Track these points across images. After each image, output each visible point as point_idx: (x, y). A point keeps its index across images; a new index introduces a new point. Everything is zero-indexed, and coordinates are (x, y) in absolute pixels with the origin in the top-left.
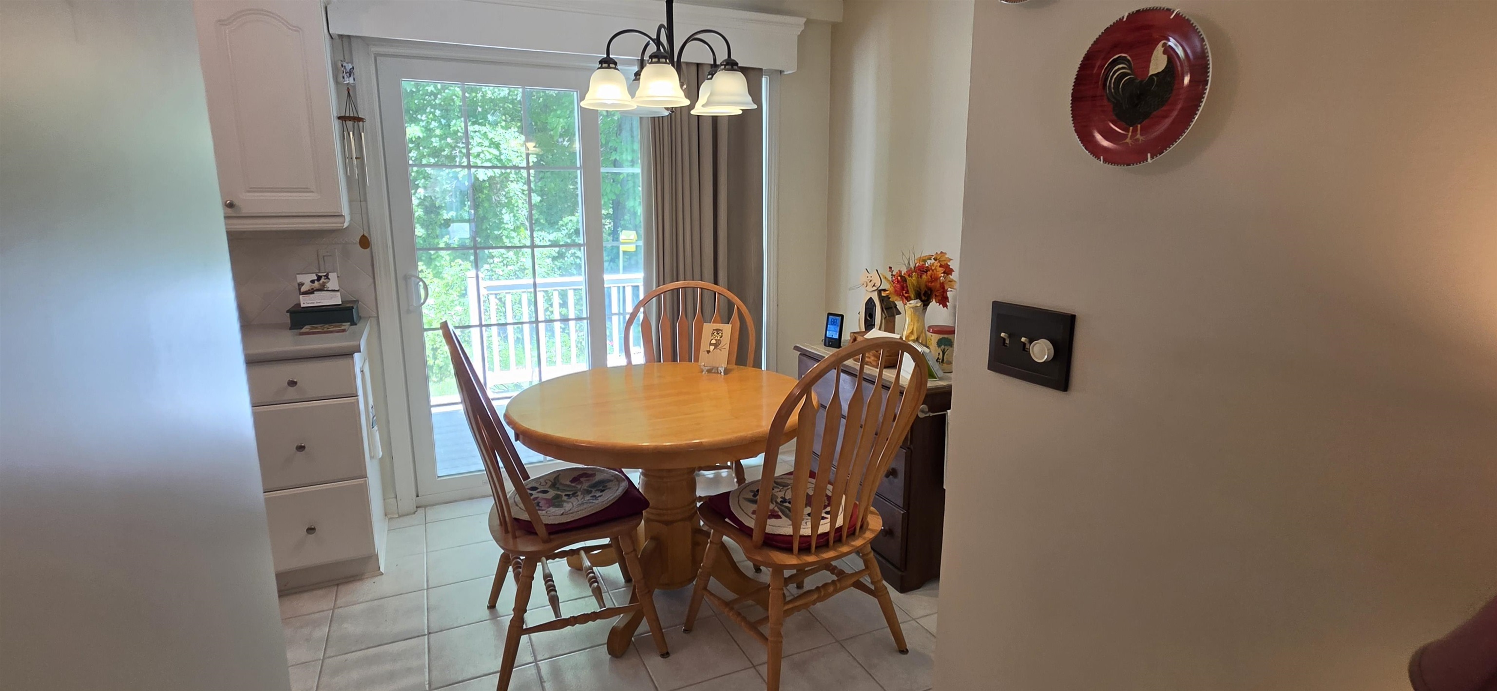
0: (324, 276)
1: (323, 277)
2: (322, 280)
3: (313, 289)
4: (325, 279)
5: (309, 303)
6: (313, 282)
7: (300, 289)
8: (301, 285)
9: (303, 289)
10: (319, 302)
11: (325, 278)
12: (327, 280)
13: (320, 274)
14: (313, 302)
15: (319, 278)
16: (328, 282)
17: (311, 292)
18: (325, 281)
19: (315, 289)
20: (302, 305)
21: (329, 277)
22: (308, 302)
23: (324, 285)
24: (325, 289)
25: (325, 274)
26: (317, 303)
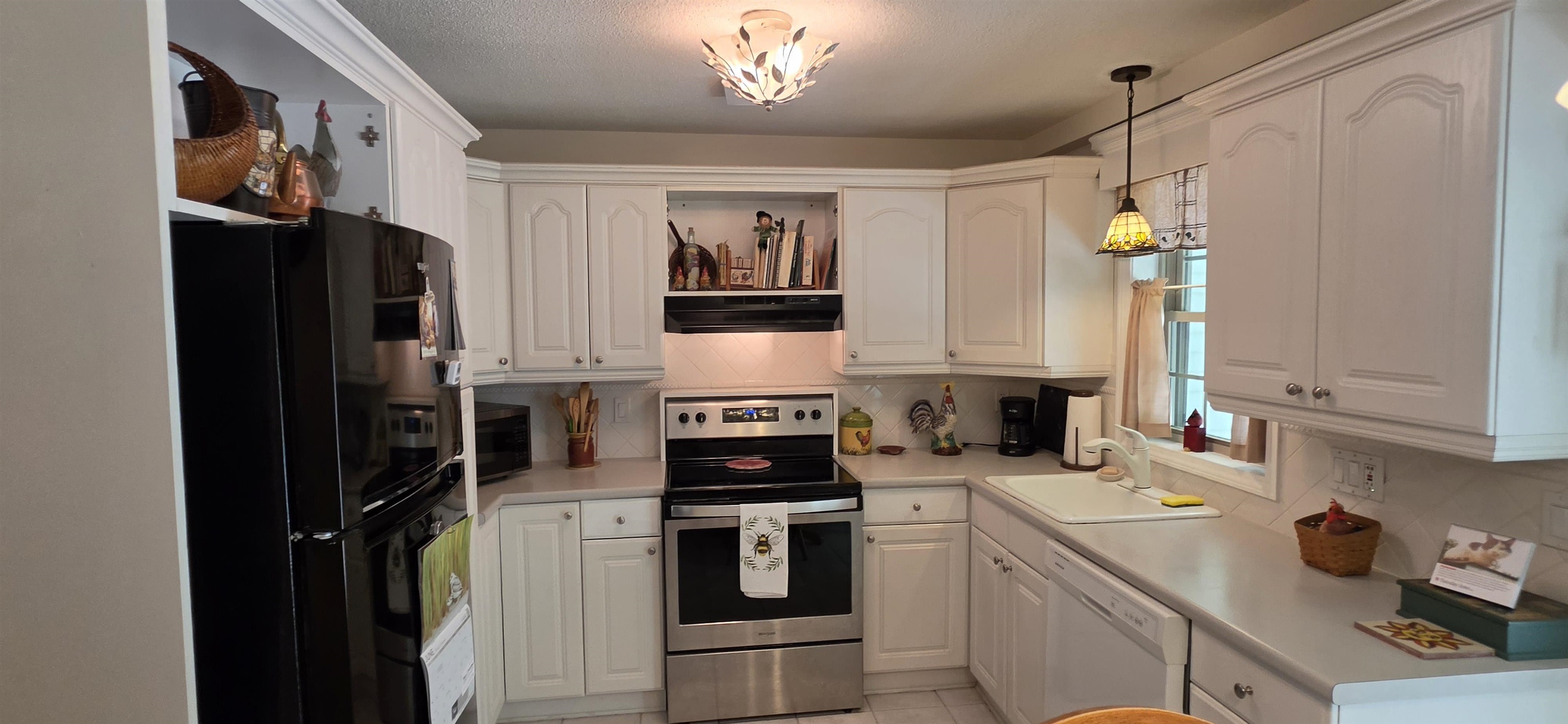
0: (1503, 542)
1: (1499, 545)
2: (1495, 549)
3: (1467, 559)
4: (1502, 549)
5: (1445, 582)
6: (1474, 546)
7: (1444, 551)
8: (1449, 544)
9: (1451, 554)
10: (1465, 587)
11: (1503, 546)
12: (1503, 552)
13: (1495, 537)
14: (1456, 582)
15: (1491, 543)
16: (1504, 556)
17: (1460, 564)
18: (1500, 552)
19: (1471, 560)
20: (1433, 582)
21: (1513, 547)
22: (1446, 579)
23: (1493, 558)
24: (1491, 568)
25: (1506, 539)
26: (1462, 587)
